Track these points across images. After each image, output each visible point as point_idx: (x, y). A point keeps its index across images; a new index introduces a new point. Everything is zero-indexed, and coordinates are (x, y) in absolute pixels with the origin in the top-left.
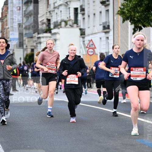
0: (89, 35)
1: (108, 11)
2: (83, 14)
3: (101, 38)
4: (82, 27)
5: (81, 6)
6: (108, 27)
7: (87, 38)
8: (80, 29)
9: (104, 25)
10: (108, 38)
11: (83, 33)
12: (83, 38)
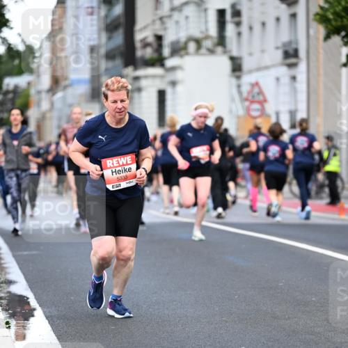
0: (250, 72)
1: (294, 16)
2: (238, 24)
3: (278, 79)
4: (235, 53)
5: (233, 6)
6: (295, 54)
7: (247, 79)
8: (232, 59)
9: (287, 48)
10: (294, 78)
11: (237, 67)
12: (238, 78)
